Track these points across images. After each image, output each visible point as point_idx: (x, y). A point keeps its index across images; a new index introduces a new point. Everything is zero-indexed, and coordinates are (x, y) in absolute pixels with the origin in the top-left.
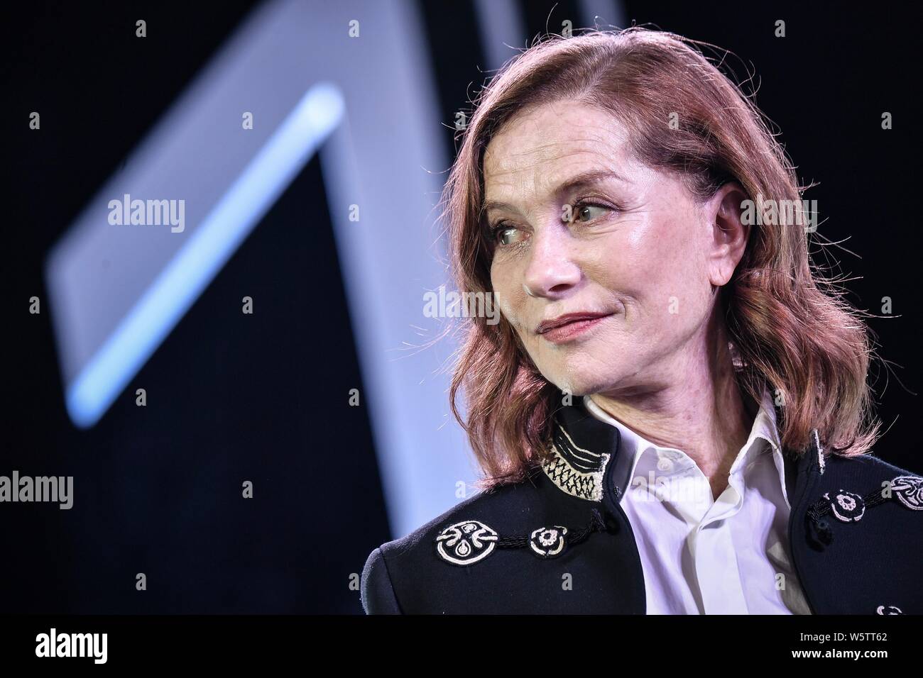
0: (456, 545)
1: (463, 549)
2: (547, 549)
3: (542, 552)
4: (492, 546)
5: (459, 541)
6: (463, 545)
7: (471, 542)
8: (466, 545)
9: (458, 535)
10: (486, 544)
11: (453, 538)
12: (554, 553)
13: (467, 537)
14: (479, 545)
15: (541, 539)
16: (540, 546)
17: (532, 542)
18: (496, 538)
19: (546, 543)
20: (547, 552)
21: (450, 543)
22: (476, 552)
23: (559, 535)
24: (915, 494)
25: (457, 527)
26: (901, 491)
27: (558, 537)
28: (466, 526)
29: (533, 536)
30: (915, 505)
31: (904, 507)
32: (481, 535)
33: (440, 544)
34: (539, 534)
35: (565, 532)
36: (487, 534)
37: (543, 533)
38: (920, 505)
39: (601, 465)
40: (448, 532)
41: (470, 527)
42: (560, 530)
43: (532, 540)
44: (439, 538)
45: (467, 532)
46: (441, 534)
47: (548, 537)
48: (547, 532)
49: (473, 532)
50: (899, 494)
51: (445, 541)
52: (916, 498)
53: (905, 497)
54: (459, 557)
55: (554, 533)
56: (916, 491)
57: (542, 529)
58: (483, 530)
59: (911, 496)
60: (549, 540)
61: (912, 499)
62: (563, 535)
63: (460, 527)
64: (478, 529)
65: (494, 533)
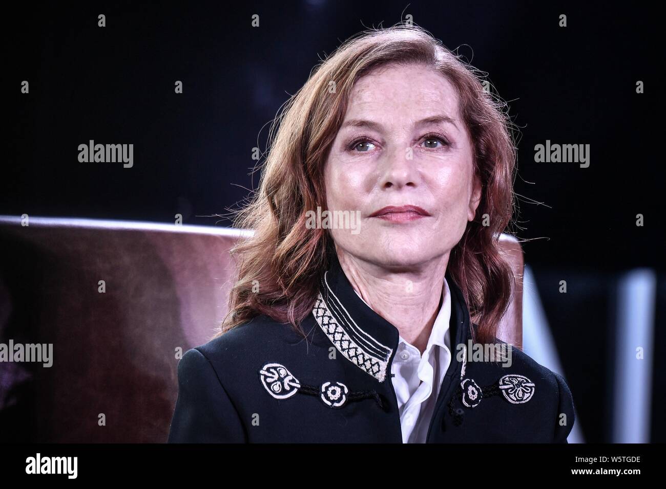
0: (273, 382)
1: (277, 388)
2: (333, 401)
4: (295, 391)
5: (276, 381)
6: (278, 385)
7: (283, 384)
8: (279, 386)
9: (276, 377)
11: (272, 378)
12: (336, 405)
13: (281, 380)
14: (287, 388)
15: (329, 393)
16: (328, 398)
17: (322, 395)
18: (299, 386)
19: (332, 397)
20: (333, 404)
21: (269, 380)
22: (284, 392)
23: (343, 393)
24: (515, 392)
25: (273, 368)
26: (505, 389)
27: (341, 394)
28: (279, 370)
29: (323, 390)
30: (514, 400)
31: (507, 400)
32: (290, 381)
33: (262, 378)
34: (327, 388)
35: (346, 391)
36: (293, 381)
37: (331, 389)
38: (518, 400)
39: (386, 356)
40: (268, 370)
41: (283, 372)
42: (342, 388)
43: (323, 393)
44: (262, 372)
45: (282, 376)
46: (261, 368)
47: (334, 392)
48: (333, 388)
49: (285, 377)
50: (503, 391)
51: (266, 377)
52: (515, 395)
53: (508, 394)
54: (274, 392)
55: (338, 390)
56: (516, 390)
57: (328, 384)
58: (291, 377)
59: (512, 394)
60: (335, 396)
61: (512, 397)
62: (345, 394)
63: (275, 368)
64: (287, 375)
65: (297, 381)
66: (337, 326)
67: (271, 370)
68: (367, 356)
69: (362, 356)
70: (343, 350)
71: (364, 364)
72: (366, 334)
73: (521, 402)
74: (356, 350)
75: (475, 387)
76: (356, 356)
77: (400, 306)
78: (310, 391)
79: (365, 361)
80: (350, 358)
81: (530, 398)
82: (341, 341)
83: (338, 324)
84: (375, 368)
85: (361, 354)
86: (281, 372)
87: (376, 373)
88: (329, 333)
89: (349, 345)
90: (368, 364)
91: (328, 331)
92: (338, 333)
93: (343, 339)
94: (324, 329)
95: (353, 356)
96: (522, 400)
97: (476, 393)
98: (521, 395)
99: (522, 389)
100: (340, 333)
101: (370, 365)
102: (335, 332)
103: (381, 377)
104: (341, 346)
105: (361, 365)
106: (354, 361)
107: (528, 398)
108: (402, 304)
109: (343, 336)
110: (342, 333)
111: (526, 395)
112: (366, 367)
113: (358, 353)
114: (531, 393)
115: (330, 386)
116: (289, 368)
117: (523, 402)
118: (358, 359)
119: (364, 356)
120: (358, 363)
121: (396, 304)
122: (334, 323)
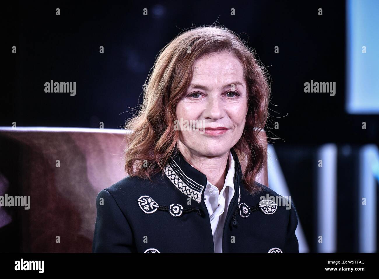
0: (145, 205)
1: (147, 208)
2: (176, 214)
3: (174, 215)
4: (156, 209)
5: (146, 205)
6: (147, 207)
7: (150, 206)
8: (148, 207)
9: (146, 202)
10: (155, 208)
11: (144, 203)
12: (177, 215)
13: (149, 204)
14: (152, 208)
15: (173, 210)
16: (173, 212)
17: (170, 211)
18: (158, 207)
19: (175, 212)
20: (175, 215)
21: (143, 204)
22: (150, 210)
23: (180, 209)
24: (267, 209)
25: (144, 198)
26: (262, 207)
27: (180, 210)
28: (148, 199)
29: (170, 208)
30: (267, 213)
31: (263, 213)
32: (153, 204)
33: (139, 203)
34: (172, 207)
35: (182, 208)
36: (155, 204)
37: (174, 208)
38: (269, 213)
39: (200, 190)
40: (142, 199)
41: (150, 200)
42: (180, 207)
43: (170, 210)
44: (139, 200)
45: (149, 202)
46: (139, 198)
47: (176, 209)
48: (175, 207)
49: (151, 202)
50: (262, 208)
51: (141, 203)
52: (267, 210)
53: (264, 210)
54: (145, 210)
55: (178, 208)
56: (268, 207)
57: (173, 205)
58: (154, 202)
59: (266, 210)
60: (176, 211)
61: (266, 211)
62: (182, 210)
63: (146, 198)
64: (152, 201)
65: (157, 204)
66: (175, 176)
67: (144, 199)
68: (191, 190)
69: (189, 190)
70: (179, 188)
71: (190, 194)
72: (190, 179)
73: (270, 214)
74: (186, 188)
75: (246, 207)
76: (186, 190)
77: (208, 169)
78: (163, 209)
79: (190, 193)
80: (183, 191)
81: (275, 211)
82: (178, 183)
83: (176, 175)
84: (196, 196)
85: (188, 189)
86: (149, 200)
87: (196, 199)
88: (172, 179)
89: (182, 185)
90: (192, 194)
91: (171, 178)
92: (176, 179)
93: (179, 182)
94: (169, 177)
95: (184, 191)
96: (271, 212)
97: (247, 210)
98: (270, 210)
99: (271, 207)
100: (177, 179)
101: (193, 195)
102: (175, 179)
103: (199, 200)
104: (178, 186)
105: (189, 195)
106: (185, 193)
107: (274, 211)
108: (209, 168)
109: (179, 181)
110: (178, 179)
111: (273, 210)
112: (191, 196)
113: (187, 189)
114: (275, 208)
115: (174, 206)
116: (152, 197)
117: (272, 213)
118: (187, 192)
119: (190, 190)
120: (187, 194)
121: (206, 168)
122: (174, 174)
